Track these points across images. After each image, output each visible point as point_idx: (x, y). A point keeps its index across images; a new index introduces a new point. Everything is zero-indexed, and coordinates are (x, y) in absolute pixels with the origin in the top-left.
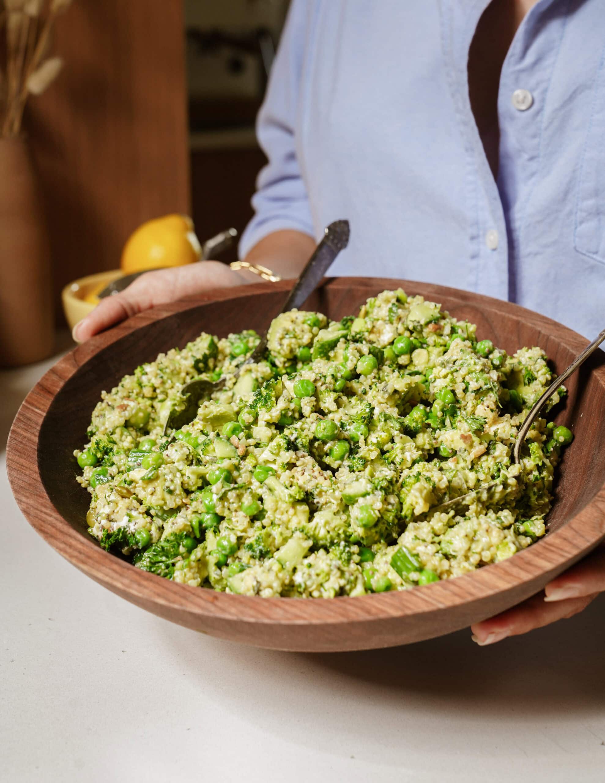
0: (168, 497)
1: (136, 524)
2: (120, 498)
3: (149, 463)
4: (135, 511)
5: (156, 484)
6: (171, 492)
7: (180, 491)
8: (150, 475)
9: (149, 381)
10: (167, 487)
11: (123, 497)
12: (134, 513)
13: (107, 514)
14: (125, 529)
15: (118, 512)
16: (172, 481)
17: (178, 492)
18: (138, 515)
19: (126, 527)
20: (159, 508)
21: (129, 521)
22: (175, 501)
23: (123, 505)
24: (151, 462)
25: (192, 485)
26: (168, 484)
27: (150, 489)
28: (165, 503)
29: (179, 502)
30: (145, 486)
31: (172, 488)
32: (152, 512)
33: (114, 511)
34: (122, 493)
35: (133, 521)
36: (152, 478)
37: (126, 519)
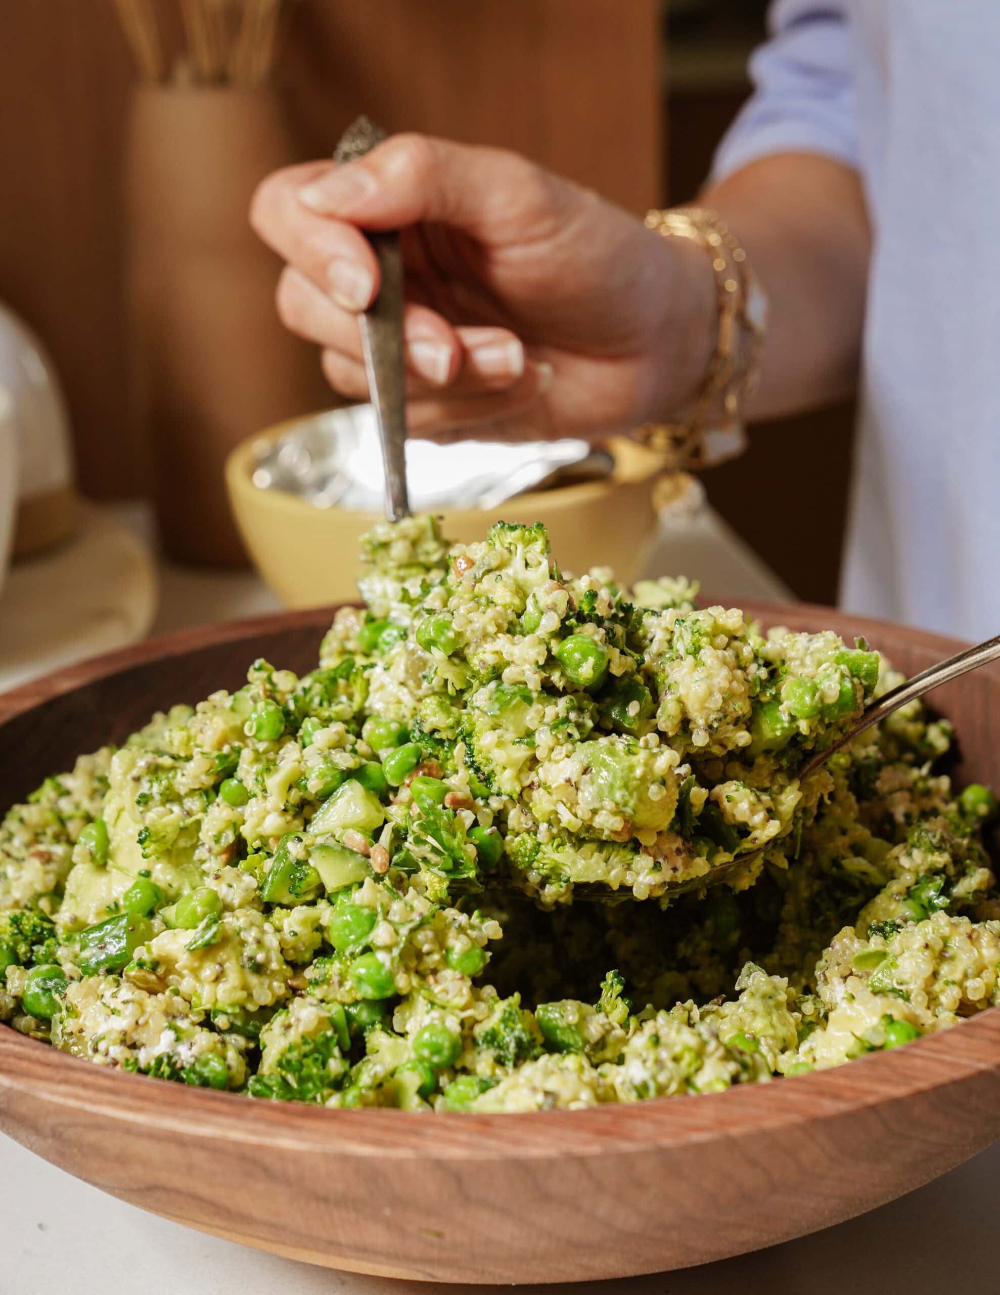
0: (254, 980)
1: (191, 1046)
2: (145, 994)
3: (194, 912)
4: (183, 1018)
5: (222, 955)
6: (259, 969)
7: (278, 962)
8: (208, 936)
9: (77, 806)
10: (251, 959)
11: (152, 992)
12: (183, 1024)
13: (123, 1031)
14: (170, 1058)
15: (147, 1023)
16: (259, 942)
17: (274, 966)
18: (191, 1027)
19: (171, 1054)
20: (237, 1010)
21: (178, 1040)
22: (270, 987)
23: (155, 1007)
24: (199, 909)
25: (303, 949)
26: (247, 952)
27: (209, 971)
28: (250, 995)
29: (279, 988)
30: (196, 965)
31: (260, 957)
32: (221, 1021)
33: (137, 1023)
34: (147, 982)
35: (185, 1040)
36: (213, 941)
37: (170, 1035)
